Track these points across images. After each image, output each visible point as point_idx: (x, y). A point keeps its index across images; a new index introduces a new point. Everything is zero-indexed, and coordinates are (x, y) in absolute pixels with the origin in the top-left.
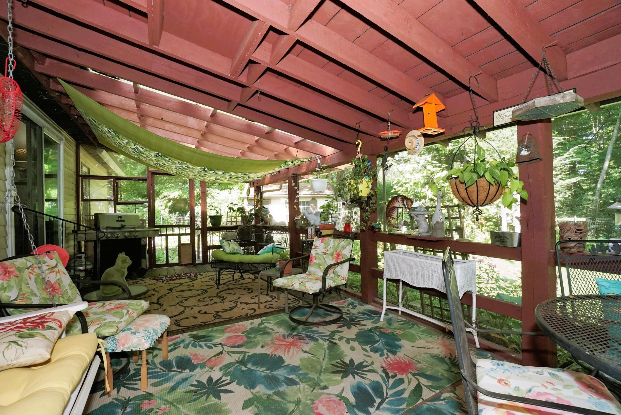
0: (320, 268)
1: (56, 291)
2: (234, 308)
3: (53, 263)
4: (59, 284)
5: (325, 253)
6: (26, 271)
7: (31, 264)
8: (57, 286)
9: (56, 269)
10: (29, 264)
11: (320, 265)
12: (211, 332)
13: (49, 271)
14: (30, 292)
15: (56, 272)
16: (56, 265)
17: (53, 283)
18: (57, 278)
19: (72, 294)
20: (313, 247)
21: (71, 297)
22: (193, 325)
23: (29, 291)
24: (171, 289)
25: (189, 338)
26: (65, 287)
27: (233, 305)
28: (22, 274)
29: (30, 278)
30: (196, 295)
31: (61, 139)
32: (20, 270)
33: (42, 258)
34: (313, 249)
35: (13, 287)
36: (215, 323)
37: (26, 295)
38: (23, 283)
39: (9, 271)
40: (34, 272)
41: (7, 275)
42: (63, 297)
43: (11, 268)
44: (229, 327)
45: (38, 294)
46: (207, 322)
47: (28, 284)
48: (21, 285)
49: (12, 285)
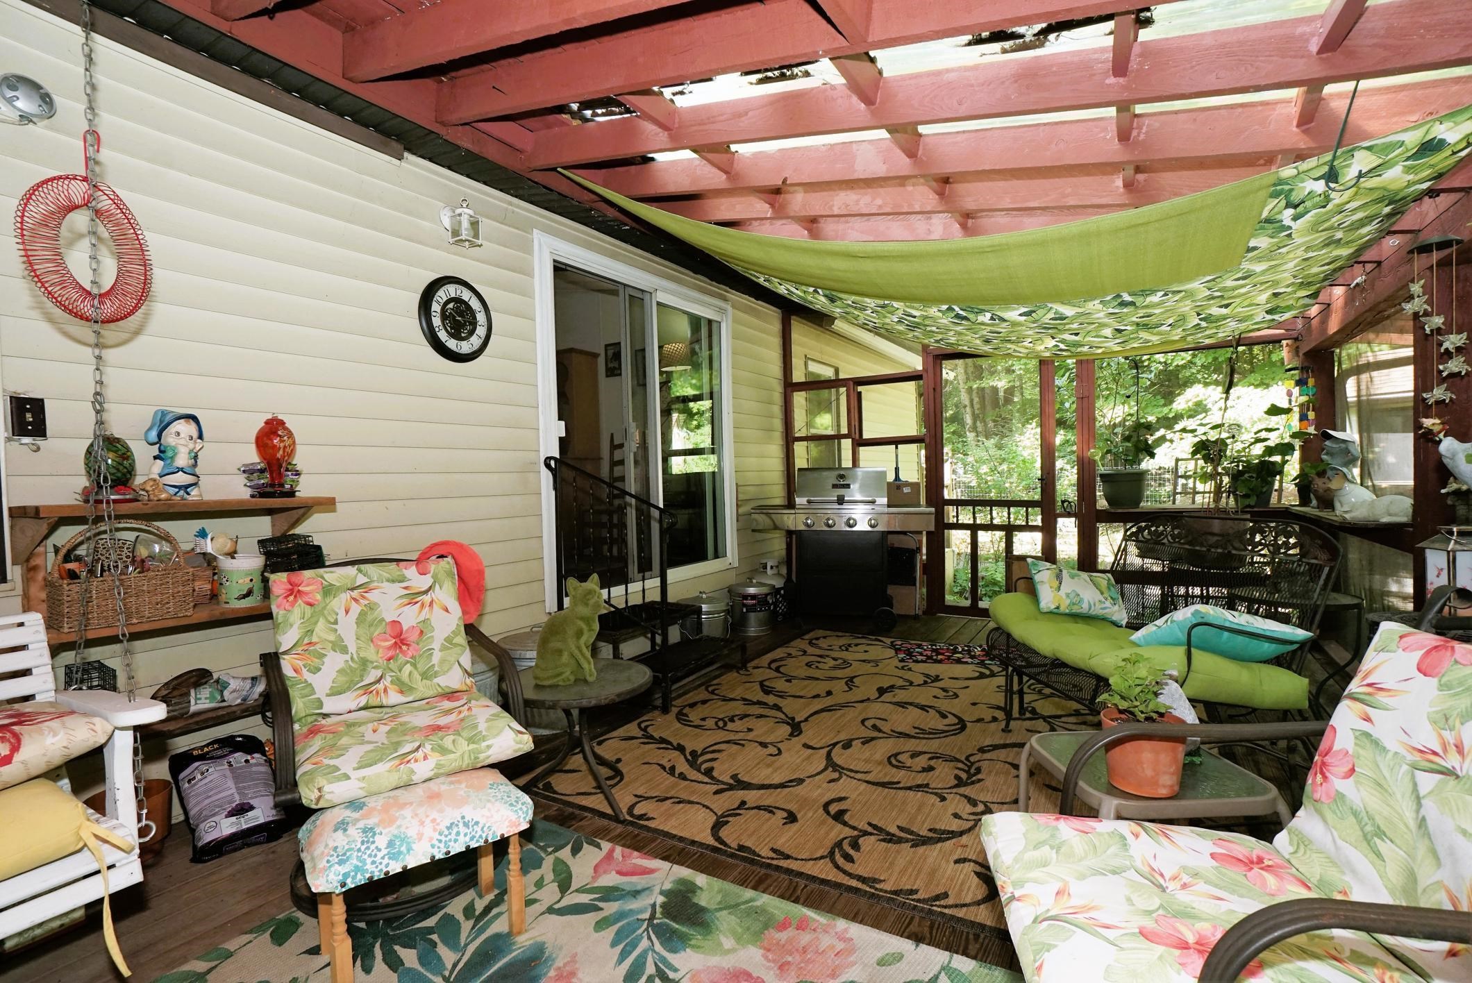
0: (1379, 855)
1: (404, 648)
2: (939, 840)
3: (423, 582)
4: (422, 632)
5: (1428, 760)
6: (345, 597)
7: (366, 580)
8: (413, 637)
9: (427, 599)
10: (361, 579)
11: (1380, 833)
12: (732, 907)
13: (405, 601)
14: (331, 642)
15: (423, 605)
16: (430, 588)
17: (405, 628)
18: (421, 618)
19: (442, 661)
20: (1354, 686)
21: (436, 669)
22: (741, 848)
23: (332, 637)
24: (882, 691)
25: (662, 893)
26: (432, 642)
27: (955, 825)
28: (328, 600)
29: (347, 612)
30: (913, 732)
31: (722, 311)
32: (329, 591)
33: (400, 570)
34: (1353, 697)
35: (291, 625)
36: (800, 874)
37: (318, 647)
38: (322, 620)
39: (299, 591)
40: (364, 597)
41: (291, 598)
42: (414, 665)
43: (308, 585)
44: (802, 925)
45: (352, 649)
46: (788, 857)
47: (336, 622)
48: (316, 623)
49: (291, 620)
